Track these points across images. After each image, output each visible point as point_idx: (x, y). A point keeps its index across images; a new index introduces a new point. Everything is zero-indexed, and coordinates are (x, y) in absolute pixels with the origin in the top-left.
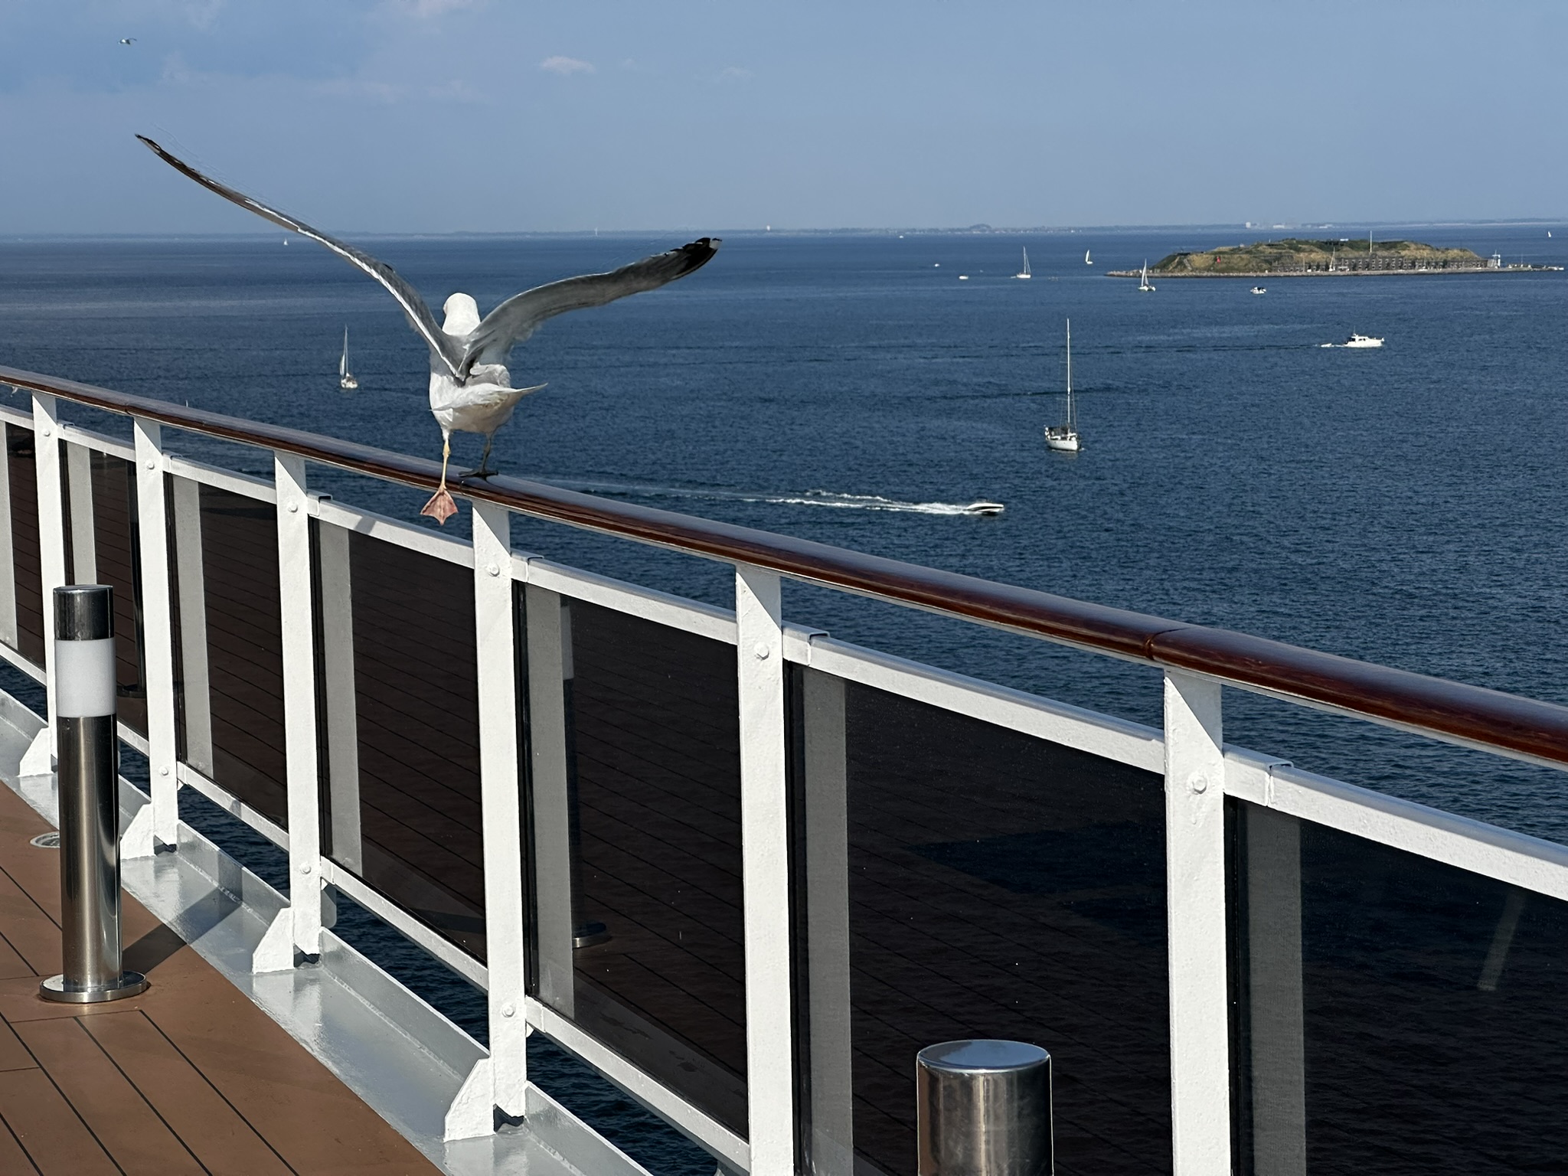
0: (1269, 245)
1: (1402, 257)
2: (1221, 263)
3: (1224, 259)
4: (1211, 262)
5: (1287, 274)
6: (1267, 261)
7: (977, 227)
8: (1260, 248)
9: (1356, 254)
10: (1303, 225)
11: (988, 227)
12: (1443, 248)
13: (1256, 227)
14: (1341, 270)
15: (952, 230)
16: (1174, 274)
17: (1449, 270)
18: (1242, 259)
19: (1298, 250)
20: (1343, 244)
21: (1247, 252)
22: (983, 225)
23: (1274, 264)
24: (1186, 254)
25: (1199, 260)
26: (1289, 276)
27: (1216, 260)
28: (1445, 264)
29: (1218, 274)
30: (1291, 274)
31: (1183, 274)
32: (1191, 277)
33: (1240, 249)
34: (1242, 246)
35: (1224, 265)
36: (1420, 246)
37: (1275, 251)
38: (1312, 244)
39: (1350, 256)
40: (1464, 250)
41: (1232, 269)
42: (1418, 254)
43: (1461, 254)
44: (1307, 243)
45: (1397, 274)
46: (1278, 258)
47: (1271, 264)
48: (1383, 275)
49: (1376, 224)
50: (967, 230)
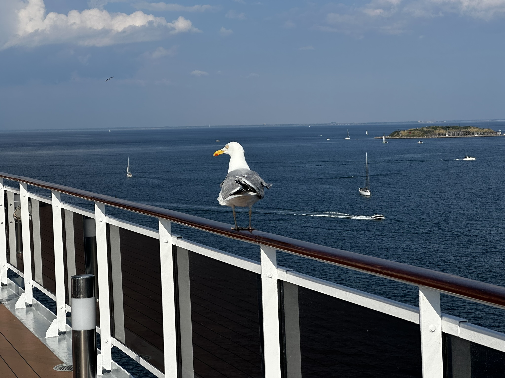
0: (426, 128)
1: (469, 131)
2: (411, 134)
3: (412, 132)
4: (408, 134)
5: (432, 137)
6: (426, 133)
7: (332, 123)
8: (423, 129)
9: (455, 131)
10: (437, 121)
11: (336, 123)
12: (482, 129)
13: (422, 122)
14: (450, 136)
15: (324, 124)
16: (396, 138)
17: (484, 135)
18: (418, 132)
19: (436, 129)
20: (450, 127)
21: (419, 130)
22: (334, 122)
23: (428, 134)
24: (400, 131)
25: (404, 133)
26: (433, 138)
27: (409, 133)
28: (483, 133)
29: (410, 137)
30: (434, 137)
31: (399, 137)
32: (401, 138)
33: (417, 129)
34: (417, 128)
35: (412, 135)
36: (475, 128)
37: (428, 130)
38: (440, 128)
39: (452, 131)
40: (490, 129)
41: (415, 136)
42: (475, 130)
43: (488, 130)
44: (438, 127)
45: (468, 137)
46: (429, 132)
47: (427, 134)
48: (464, 137)
49: (460, 121)
50: (328, 124)
